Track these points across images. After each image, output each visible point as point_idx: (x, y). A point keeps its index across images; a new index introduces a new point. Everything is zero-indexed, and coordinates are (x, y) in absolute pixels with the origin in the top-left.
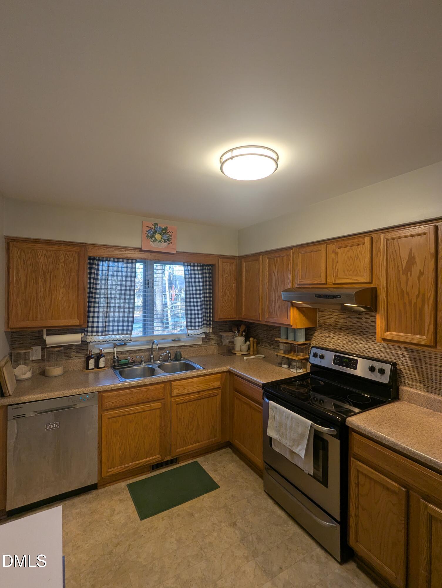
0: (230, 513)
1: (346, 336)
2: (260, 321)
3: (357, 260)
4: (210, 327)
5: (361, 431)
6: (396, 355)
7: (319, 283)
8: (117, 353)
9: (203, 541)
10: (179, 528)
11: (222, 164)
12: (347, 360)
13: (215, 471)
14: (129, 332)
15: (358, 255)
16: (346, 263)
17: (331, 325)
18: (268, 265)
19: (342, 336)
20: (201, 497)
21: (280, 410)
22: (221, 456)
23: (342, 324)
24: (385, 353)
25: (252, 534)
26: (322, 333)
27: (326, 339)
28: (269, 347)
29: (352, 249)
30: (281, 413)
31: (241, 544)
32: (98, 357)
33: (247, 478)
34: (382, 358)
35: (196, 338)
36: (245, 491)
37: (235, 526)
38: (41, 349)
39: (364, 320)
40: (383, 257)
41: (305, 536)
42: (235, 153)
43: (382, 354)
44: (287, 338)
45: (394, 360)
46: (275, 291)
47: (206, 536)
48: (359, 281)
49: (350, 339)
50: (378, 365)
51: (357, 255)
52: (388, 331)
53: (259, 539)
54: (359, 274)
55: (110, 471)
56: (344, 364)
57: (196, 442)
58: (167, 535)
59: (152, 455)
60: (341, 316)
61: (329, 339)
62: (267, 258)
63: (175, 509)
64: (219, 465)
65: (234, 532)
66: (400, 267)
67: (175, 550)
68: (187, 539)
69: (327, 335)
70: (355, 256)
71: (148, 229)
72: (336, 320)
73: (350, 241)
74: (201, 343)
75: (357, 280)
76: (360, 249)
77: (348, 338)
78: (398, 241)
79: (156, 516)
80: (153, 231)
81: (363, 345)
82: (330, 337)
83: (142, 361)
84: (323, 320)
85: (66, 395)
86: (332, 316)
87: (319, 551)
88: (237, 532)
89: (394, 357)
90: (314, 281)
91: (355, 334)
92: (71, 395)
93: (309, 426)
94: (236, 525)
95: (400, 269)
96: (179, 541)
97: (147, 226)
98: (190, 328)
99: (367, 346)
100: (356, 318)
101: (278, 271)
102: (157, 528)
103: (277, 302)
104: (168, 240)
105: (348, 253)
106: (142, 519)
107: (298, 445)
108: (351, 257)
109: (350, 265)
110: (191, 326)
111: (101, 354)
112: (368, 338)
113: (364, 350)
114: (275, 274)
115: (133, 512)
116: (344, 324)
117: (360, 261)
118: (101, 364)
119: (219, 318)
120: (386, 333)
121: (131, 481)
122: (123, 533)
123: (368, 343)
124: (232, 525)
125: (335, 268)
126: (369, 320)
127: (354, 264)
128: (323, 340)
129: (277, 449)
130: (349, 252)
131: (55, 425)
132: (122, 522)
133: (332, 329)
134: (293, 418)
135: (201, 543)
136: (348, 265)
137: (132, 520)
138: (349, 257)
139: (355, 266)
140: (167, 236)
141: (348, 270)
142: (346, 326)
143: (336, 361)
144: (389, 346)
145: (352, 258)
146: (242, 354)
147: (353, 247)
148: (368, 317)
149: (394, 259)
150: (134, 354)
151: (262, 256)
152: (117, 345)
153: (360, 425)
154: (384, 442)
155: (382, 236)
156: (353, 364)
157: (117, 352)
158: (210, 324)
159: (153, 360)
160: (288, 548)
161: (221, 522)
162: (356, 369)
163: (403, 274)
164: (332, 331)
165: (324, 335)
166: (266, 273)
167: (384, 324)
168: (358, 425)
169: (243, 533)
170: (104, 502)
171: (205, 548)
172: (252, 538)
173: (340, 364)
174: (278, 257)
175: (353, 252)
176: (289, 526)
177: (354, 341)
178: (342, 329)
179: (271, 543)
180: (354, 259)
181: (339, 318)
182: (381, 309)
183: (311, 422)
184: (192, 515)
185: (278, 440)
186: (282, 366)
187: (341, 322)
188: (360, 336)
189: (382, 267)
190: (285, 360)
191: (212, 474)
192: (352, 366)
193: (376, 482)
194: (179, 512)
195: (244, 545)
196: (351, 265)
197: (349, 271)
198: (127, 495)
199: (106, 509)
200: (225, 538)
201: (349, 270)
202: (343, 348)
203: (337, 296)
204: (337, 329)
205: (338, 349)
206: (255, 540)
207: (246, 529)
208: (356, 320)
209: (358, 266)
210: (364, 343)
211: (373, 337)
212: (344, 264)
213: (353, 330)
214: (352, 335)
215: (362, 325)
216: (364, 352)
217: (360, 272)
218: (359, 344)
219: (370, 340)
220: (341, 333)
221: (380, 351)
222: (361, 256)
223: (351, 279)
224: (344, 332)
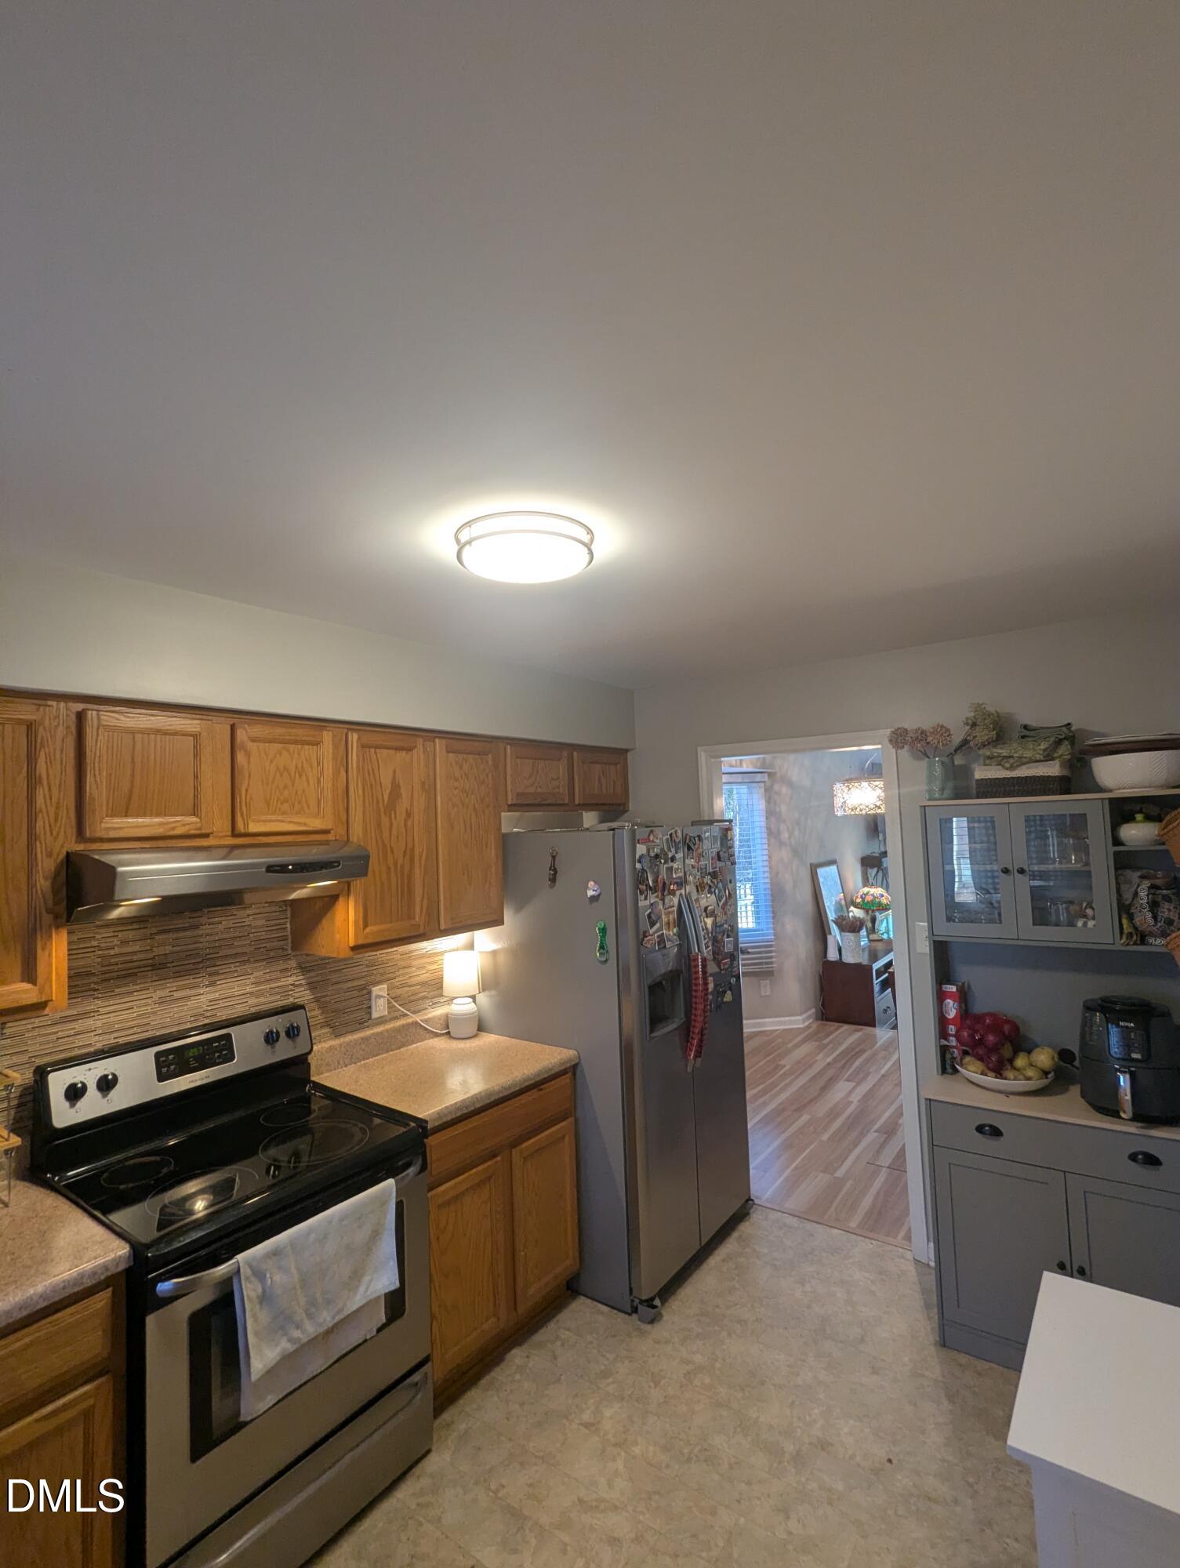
1: (151, 990)
3: (300, 776)
6: (280, 990)
12: (199, 1051)
15: (302, 767)
16: (273, 782)
19: (135, 996)
23: (135, 958)
29: (288, 751)
39: (204, 930)
41: (362, 1529)
43: (252, 1001)
45: (280, 1003)
48: (309, 826)
50: (278, 1023)
51: (300, 766)
52: (366, 927)
54: (307, 811)
56: (193, 1064)
60: (130, 935)
66: (381, 801)
70: (296, 767)
72: (112, 952)
73: (290, 730)
75: (305, 824)
76: (307, 753)
77: (157, 995)
78: (376, 753)
81: (203, 998)
87: (403, 1494)
91: (178, 975)
95: (381, 805)
99: (217, 995)
100: (184, 929)
105: (278, 756)
108: (285, 768)
112: (218, 974)
113: (209, 1008)
116: (142, 957)
117: (308, 782)
120: (365, 931)
123: (219, 987)
125: (247, 791)
126: (220, 926)
127: (293, 785)
130: (281, 755)
136: (278, 787)
138: (282, 769)
139: (297, 793)
141: (278, 798)
142: (150, 961)
143: (165, 1070)
144: (268, 977)
145: (290, 774)
147: (292, 747)
148: (216, 919)
149: (371, 785)
155: (355, 736)
156: (221, 1051)
162: (231, 1059)
163: (385, 814)
175: (292, 758)
177: (176, 995)
178: (135, 974)
180: (293, 774)
181: (124, 943)
187: (134, 953)
188: (194, 976)
192: (219, 1057)
196: (286, 787)
197: (282, 804)
201: (282, 798)
202: (139, 1030)
203: (332, 862)
204: (118, 977)
205: (121, 1041)
208: (181, 934)
209: (304, 791)
210: (208, 989)
211: (232, 966)
212: (268, 784)
213: (174, 964)
214: (171, 980)
215: (201, 945)
216: (208, 1014)
217: (308, 806)
218: (192, 998)
219: (223, 977)
220: (132, 988)
221: (248, 995)
222: (310, 770)
223: (291, 822)
224: (142, 981)
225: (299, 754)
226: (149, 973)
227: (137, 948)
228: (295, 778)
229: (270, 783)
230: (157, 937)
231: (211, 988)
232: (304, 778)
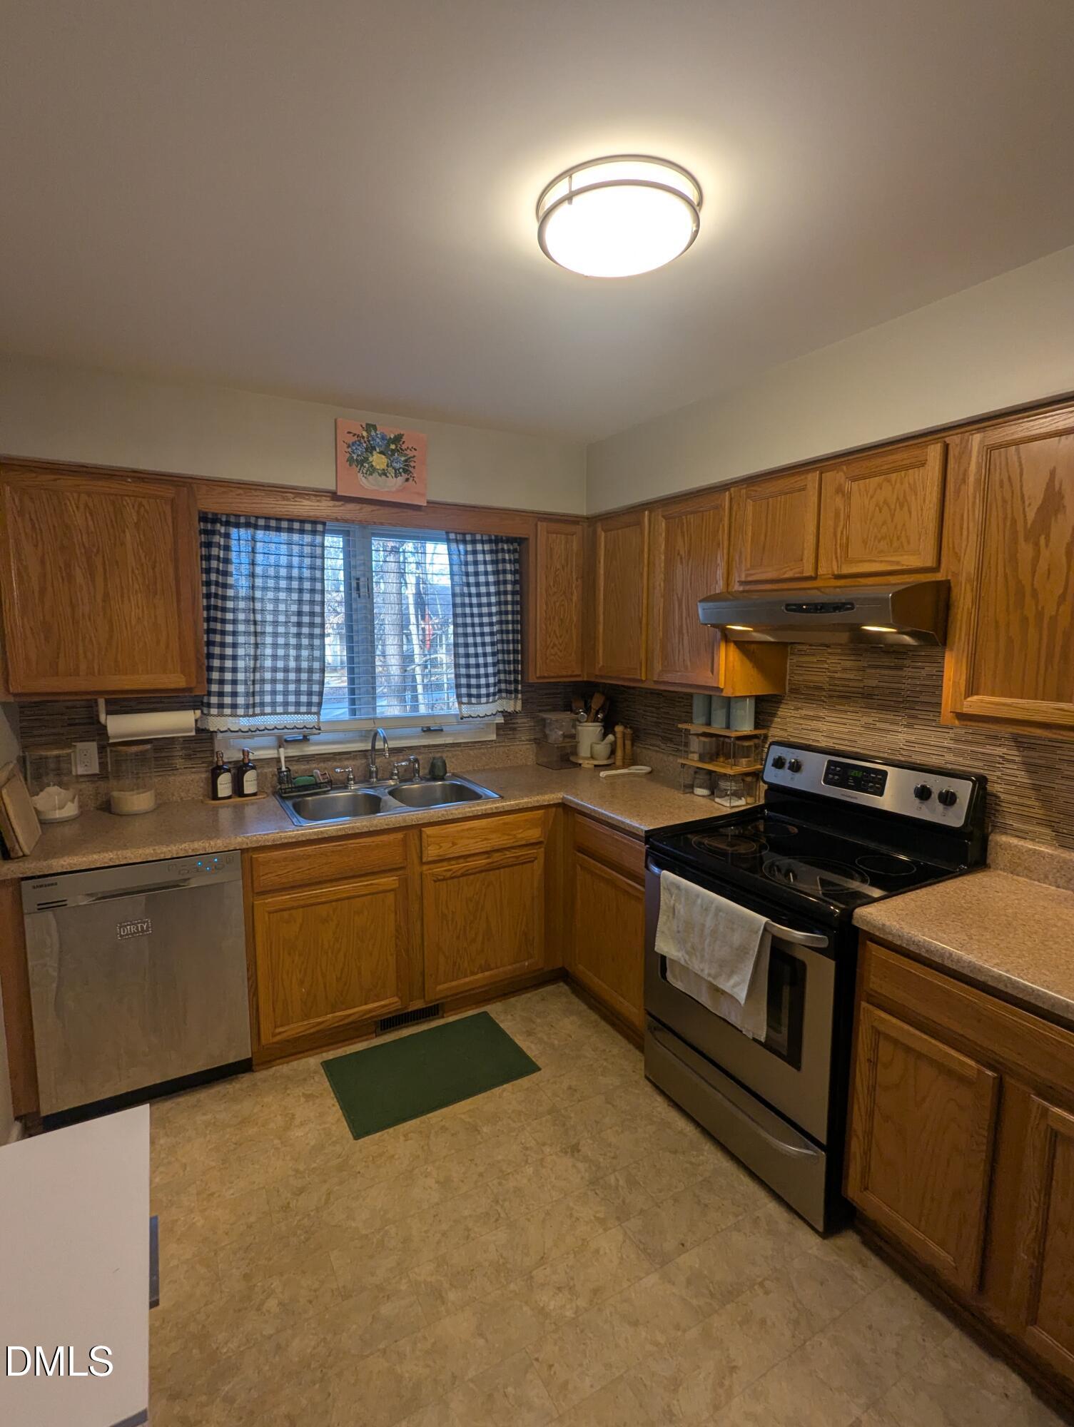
0: (564, 1125)
1: (860, 714)
2: (641, 681)
3: (901, 509)
4: (516, 698)
5: (890, 938)
6: (988, 758)
7: (796, 575)
8: (285, 761)
9: (500, 1184)
10: (445, 1157)
11: (543, 220)
12: (859, 774)
13: (530, 1033)
14: (314, 709)
15: (905, 497)
16: (871, 520)
17: (821, 689)
18: (664, 535)
19: (849, 715)
20: (497, 1091)
21: (687, 890)
22: (543, 1000)
23: (851, 684)
24: (960, 753)
25: (614, 1171)
26: (797, 709)
27: (809, 722)
28: (663, 746)
30: (691, 899)
31: (589, 1193)
32: (240, 769)
33: (604, 1050)
34: (950, 766)
35: (481, 726)
36: (601, 1078)
37: (576, 1154)
38: (98, 749)
39: (907, 672)
40: (975, 498)
41: (742, 1176)
42: (580, 180)
43: (950, 757)
44: (709, 724)
45: (982, 771)
46: (680, 605)
47: (509, 1174)
48: (903, 565)
49: (870, 720)
50: (938, 784)
51: (902, 496)
52: (972, 694)
53: (632, 1183)
54: (906, 546)
55: (280, 1033)
56: (851, 783)
57: (483, 969)
58: (416, 1171)
59: (378, 999)
60: (848, 664)
61: (814, 724)
62: (663, 517)
63: (435, 1117)
64: (538, 1020)
65: (574, 1166)
66: (1020, 521)
67: (438, 1204)
68: (463, 1181)
69: (812, 714)
70: (898, 499)
71: (351, 439)
72: (837, 675)
73: (885, 459)
74: (494, 737)
75: (898, 563)
76: (911, 478)
77: (865, 719)
78: (1017, 451)
79: (391, 1130)
80: (365, 445)
81: (901, 736)
82: (817, 718)
83: (349, 779)
84: (801, 675)
85: (162, 856)
86: (826, 666)
87: (772, 1207)
88: (581, 1165)
89: (980, 764)
90: (785, 573)
91: (883, 708)
92: (175, 856)
93: (759, 930)
94: (579, 1151)
95: (1020, 527)
96: (445, 1184)
97: (349, 433)
98: (465, 700)
99: (913, 738)
100: (889, 668)
101: (689, 552)
102: (393, 1156)
103: (685, 631)
104: (406, 471)
105: (879, 491)
106: (357, 1136)
107: (730, 976)
108: (885, 502)
109: (883, 525)
110: (470, 696)
111: (246, 761)
112: (915, 717)
113: (905, 747)
114: (681, 558)
115: (338, 1120)
116: (856, 684)
117: (910, 513)
118: (249, 787)
119: (538, 675)
120: (969, 699)
121: (331, 1055)
122: (314, 1165)
123: (917, 731)
124: (569, 1150)
125: (842, 533)
126: (922, 671)
127: (892, 521)
128: (800, 727)
129: (679, 983)
130: (881, 489)
131: (142, 927)
132: (312, 1143)
133: (825, 697)
134: (719, 909)
135: (495, 1191)
136: (876, 524)
137: (334, 1139)
138: (881, 503)
139: (896, 527)
140: (403, 459)
141: (876, 537)
142: (860, 690)
143: (831, 776)
144: (970, 737)
145: (889, 507)
146: (596, 766)
147: (893, 475)
148: (921, 663)
149: (1004, 501)
150: (330, 763)
151: (650, 512)
152: (286, 741)
153: (888, 923)
154: (948, 963)
155: (977, 439)
156: (875, 783)
157: (286, 757)
158: (516, 691)
159: (377, 778)
160: (699, 1203)
161: (544, 1144)
162: (881, 794)
163: (1027, 540)
164: (824, 702)
165: (804, 712)
166: (660, 558)
167: (964, 677)
168: (884, 925)
169: (594, 1168)
170: (268, 1099)
171: (504, 1200)
172: (617, 1180)
173: (842, 783)
174: (692, 513)
175: (893, 489)
176: (703, 1155)
177: (879, 725)
178: (850, 697)
179: (660, 1191)
180: (893, 507)
181: (845, 670)
182: (960, 638)
183: (764, 919)
184: (476, 1129)
185: (682, 962)
186: (695, 792)
187: (849, 680)
188: (896, 714)
189: (971, 525)
190: (701, 777)
191: (521, 1041)
192: (871, 787)
193: (920, 1056)
194: (443, 1123)
195: (596, 1193)
196: (884, 523)
197: (879, 542)
198: (322, 1083)
199: (272, 1115)
200: (553, 1179)
201: (880, 537)
202: (849, 744)
203: (844, 604)
204: (837, 697)
205: (837, 747)
206: (621, 1183)
207: (601, 1160)
208: (886, 672)
209: (904, 525)
210: (905, 729)
211: (931, 714)
212: (866, 523)
213: (879, 697)
214: (875, 711)
215: (903, 686)
216: (904, 753)
217: (909, 542)
218: (891, 733)
219: (923, 722)
220: (846, 708)
221: (945, 750)
222: (913, 497)
223: (881, 561)
224: (855, 705)
225: (902, 483)
226: (860, 700)
227: (852, 677)
228: (895, 510)
229: (868, 522)
230: (868, 671)
231: (909, 730)
232: (906, 508)
